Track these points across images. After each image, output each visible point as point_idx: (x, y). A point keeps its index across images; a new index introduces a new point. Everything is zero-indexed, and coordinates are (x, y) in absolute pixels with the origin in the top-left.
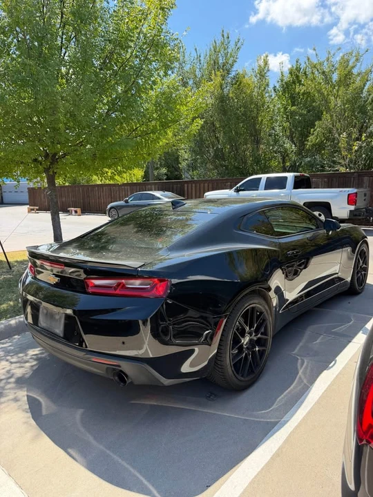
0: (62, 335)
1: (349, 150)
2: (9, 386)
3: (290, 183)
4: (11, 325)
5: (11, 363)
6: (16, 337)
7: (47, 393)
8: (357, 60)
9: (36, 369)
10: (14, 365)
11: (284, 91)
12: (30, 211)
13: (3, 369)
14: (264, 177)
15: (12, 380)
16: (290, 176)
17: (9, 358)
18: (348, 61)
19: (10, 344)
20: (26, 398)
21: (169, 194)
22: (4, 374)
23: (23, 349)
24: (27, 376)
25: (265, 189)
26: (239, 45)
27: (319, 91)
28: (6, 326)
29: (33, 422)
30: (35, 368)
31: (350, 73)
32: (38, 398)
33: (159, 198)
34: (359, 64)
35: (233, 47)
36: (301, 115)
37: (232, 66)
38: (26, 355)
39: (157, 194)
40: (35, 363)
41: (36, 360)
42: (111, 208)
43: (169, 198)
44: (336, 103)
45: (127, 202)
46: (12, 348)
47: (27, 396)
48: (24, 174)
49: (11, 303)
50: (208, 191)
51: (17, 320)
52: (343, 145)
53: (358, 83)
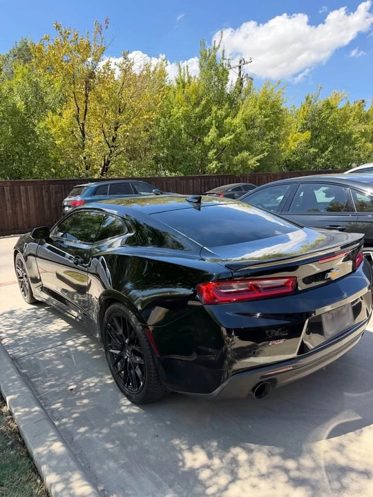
0: (353, 323)
2: (308, 463)
47: (328, 438)
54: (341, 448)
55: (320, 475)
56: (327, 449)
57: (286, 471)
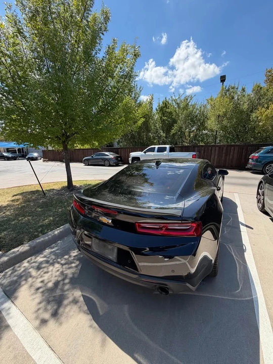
0: (115, 261)
1: (190, 136)
2: (67, 287)
3: (168, 149)
4: (55, 235)
5: (62, 265)
6: (59, 242)
7: (95, 291)
8: (191, 99)
9: (81, 268)
10: (64, 267)
11: (160, 111)
12: (44, 161)
13: (58, 271)
14: (157, 147)
15: (67, 281)
16: (168, 146)
17: (59, 260)
18: (187, 100)
19: (57, 248)
20: (82, 297)
21: (112, 153)
22: (59, 276)
23: (66, 252)
24: (76, 276)
25: (158, 152)
26: (141, 89)
27: (175, 111)
28: (52, 236)
29: (95, 325)
30: (79, 267)
31: (188, 104)
32: (91, 297)
33: (108, 155)
34: (191, 101)
35: (139, 90)
36: (168, 121)
37: (138, 98)
38: (70, 256)
39: (106, 153)
40: (78, 263)
41: (77, 260)
42: (85, 160)
43: (113, 155)
44: (182, 117)
45: (92, 157)
46: (59, 251)
47: (83, 295)
48: (51, 143)
49: (51, 218)
50: (132, 152)
51: (58, 231)
52: (187, 134)
53: (191, 109)
54: (75, 301)
55: (58, 292)
56: (75, 295)
57: (63, 280)
